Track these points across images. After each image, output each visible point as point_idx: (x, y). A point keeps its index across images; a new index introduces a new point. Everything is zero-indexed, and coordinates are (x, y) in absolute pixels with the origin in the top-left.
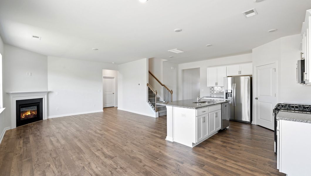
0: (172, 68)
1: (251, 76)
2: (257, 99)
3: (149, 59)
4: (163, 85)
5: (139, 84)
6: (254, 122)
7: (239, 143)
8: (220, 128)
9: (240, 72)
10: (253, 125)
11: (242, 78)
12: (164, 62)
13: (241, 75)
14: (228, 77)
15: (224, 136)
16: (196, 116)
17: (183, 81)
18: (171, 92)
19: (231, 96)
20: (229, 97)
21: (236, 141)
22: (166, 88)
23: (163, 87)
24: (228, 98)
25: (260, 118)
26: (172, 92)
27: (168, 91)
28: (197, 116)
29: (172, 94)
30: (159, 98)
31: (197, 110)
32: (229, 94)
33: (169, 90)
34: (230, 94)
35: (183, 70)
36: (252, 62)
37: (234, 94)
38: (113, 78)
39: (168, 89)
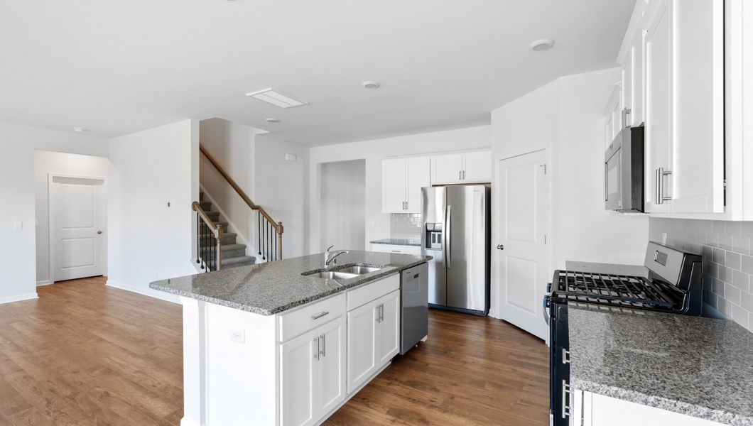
0: (287, 157)
1: (488, 186)
2: (501, 248)
3: (200, 122)
4: (254, 207)
5: (169, 205)
6: (495, 313)
7: (445, 411)
8: (395, 349)
9: (462, 174)
10: (492, 323)
11: (469, 191)
12: (258, 136)
13: (464, 182)
14: (434, 186)
15: (405, 379)
16: (278, 343)
17: (324, 195)
18: (280, 229)
19: (439, 241)
20: (434, 242)
21: (440, 400)
22: (265, 215)
23: (255, 213)
24: (433, 245)
25: (508, 302)
26: (282, 228)
27: (269, 224)
28: (281, 340)
29: (281, 234)
30: (245, 246)
31: (281, 317)
32: (434, 235)
33: (273, 224)
34: (437, 234)
35: (324, 166)
36: (490, 147)
37: (446, 235)
38: (98, 182)
39: (269, 220)
